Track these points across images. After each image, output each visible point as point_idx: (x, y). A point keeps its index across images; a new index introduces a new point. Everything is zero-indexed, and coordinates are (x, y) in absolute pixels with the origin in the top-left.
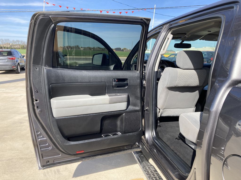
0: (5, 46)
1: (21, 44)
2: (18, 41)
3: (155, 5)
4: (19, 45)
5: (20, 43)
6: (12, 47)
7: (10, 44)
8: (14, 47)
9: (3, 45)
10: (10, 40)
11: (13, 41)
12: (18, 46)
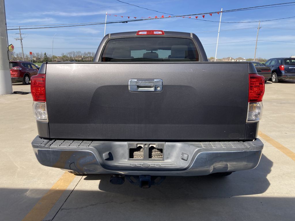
0: (76, 59)
1: (93, 56)
2: (89, 53)
3: (222, 9)
4: (91, 57)
5: (91, 55)
6: (84, 60)
7: (81, 56)
8: (86, 60)
9: (74, 58)
10: (82, 52)
11: (85, 53)
12: (89, 58)
